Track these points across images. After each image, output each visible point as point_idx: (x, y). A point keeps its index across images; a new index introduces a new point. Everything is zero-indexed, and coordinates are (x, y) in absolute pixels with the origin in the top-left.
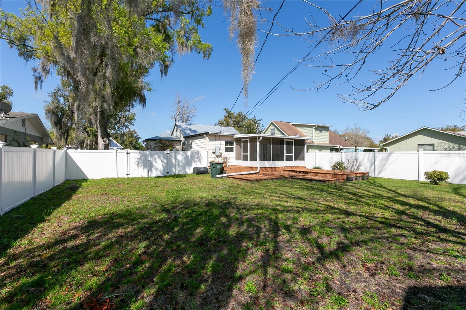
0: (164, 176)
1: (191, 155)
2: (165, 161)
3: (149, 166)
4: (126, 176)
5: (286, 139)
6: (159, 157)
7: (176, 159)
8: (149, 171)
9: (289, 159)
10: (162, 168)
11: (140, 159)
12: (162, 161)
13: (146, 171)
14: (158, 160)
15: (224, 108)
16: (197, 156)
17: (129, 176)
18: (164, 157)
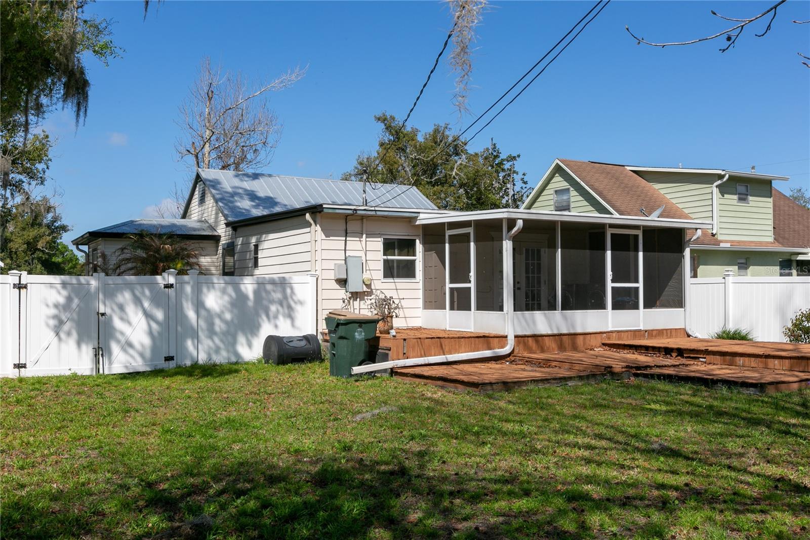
1: (256, 292)
2: (159, 315)
4: (13, 374)
5: (612, 226)
6: (138, 301)
7: (199, 305)
8: (100, 352)
9: (625, 301)
10: (147, 341)
11: (66, 307)
12: (148, 316)
13: (87, 352)
15: (379, 114)
16: (278, 296)
17: (25, 373)
18: (156, 300)
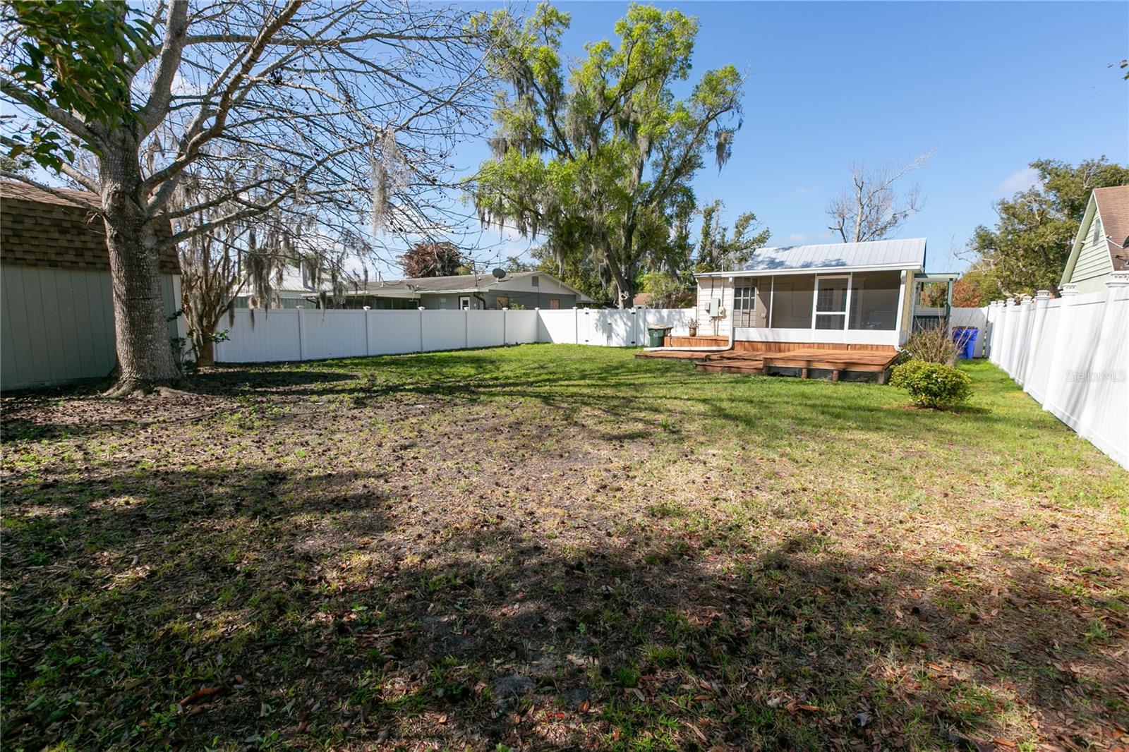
0: (627, 348)
1: (668, 316)
2: (629, 324)
3: (608, 329)
4: (585, 343)
5: (819, 274)
6: (621, 318)
7: (645, 320)
8: (609, 337)
10: (625, 334)
11: (599, 320)
12: (625, 324)
13: (605, 336)
14: (619, 321)
16: (678, 317)
17: (588, 343)
18: (628, 318)
